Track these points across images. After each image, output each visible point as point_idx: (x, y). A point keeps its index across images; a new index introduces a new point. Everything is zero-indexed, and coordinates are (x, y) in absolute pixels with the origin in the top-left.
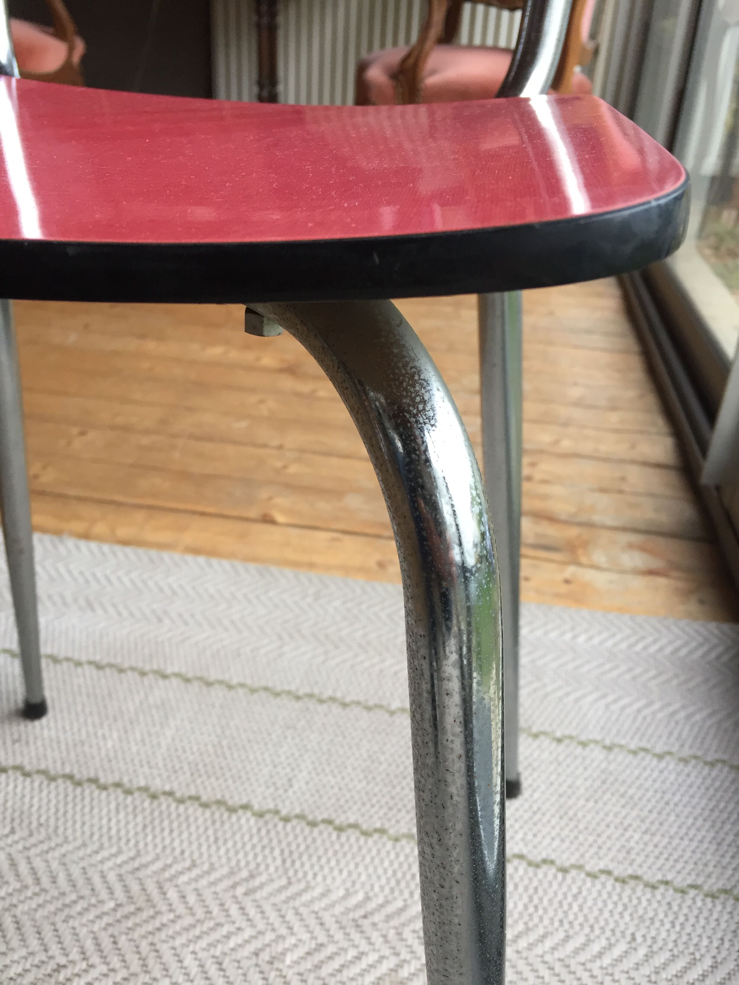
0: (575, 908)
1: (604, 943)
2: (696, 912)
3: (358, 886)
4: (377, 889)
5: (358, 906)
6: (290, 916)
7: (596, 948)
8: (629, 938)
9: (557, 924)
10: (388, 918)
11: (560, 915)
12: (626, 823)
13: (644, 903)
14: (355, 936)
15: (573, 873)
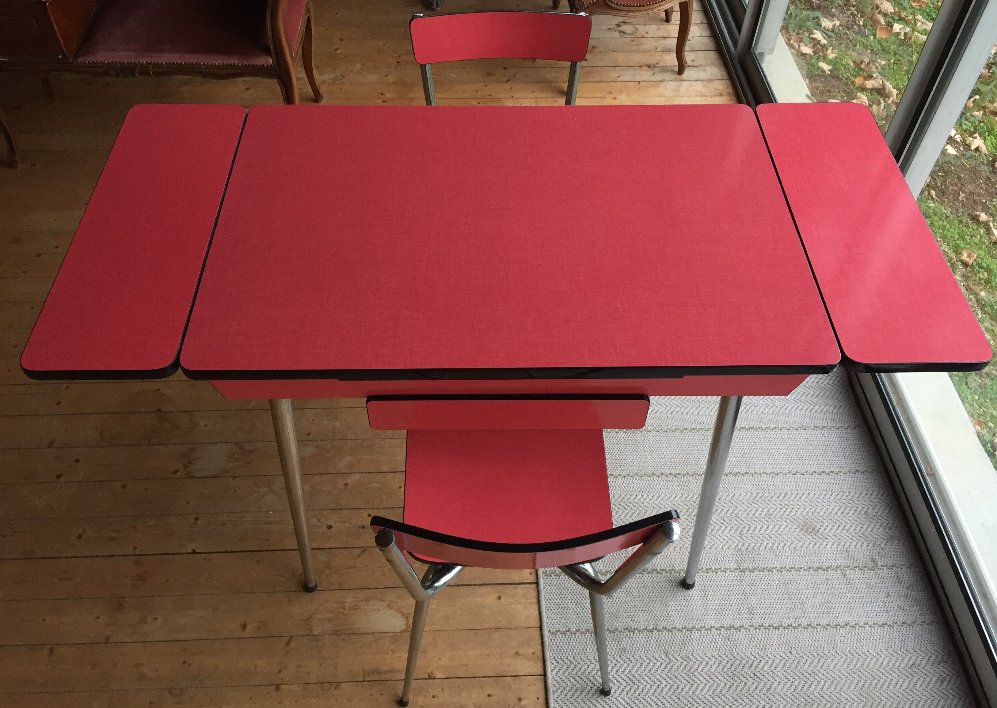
0: (809, 485)
1: (819, 493)
2: (842, 479)
3: (748, 491)
4: (753, 491)
5: (751, 496)
6: (734, 503)
7: (817, 495)
8: (825, 490)
9: (805, 490)
10: (760, 498)
11: (806, 488)
12: (816, 455)
13: (827, 479)
14: (754, 505)
15: (806, 474)
